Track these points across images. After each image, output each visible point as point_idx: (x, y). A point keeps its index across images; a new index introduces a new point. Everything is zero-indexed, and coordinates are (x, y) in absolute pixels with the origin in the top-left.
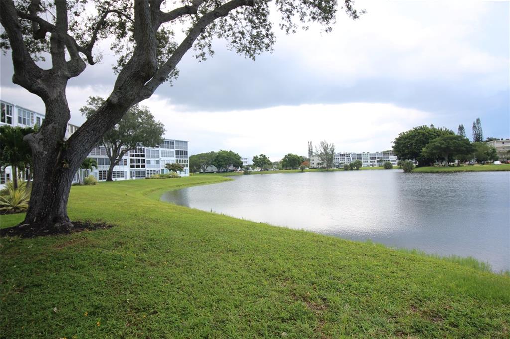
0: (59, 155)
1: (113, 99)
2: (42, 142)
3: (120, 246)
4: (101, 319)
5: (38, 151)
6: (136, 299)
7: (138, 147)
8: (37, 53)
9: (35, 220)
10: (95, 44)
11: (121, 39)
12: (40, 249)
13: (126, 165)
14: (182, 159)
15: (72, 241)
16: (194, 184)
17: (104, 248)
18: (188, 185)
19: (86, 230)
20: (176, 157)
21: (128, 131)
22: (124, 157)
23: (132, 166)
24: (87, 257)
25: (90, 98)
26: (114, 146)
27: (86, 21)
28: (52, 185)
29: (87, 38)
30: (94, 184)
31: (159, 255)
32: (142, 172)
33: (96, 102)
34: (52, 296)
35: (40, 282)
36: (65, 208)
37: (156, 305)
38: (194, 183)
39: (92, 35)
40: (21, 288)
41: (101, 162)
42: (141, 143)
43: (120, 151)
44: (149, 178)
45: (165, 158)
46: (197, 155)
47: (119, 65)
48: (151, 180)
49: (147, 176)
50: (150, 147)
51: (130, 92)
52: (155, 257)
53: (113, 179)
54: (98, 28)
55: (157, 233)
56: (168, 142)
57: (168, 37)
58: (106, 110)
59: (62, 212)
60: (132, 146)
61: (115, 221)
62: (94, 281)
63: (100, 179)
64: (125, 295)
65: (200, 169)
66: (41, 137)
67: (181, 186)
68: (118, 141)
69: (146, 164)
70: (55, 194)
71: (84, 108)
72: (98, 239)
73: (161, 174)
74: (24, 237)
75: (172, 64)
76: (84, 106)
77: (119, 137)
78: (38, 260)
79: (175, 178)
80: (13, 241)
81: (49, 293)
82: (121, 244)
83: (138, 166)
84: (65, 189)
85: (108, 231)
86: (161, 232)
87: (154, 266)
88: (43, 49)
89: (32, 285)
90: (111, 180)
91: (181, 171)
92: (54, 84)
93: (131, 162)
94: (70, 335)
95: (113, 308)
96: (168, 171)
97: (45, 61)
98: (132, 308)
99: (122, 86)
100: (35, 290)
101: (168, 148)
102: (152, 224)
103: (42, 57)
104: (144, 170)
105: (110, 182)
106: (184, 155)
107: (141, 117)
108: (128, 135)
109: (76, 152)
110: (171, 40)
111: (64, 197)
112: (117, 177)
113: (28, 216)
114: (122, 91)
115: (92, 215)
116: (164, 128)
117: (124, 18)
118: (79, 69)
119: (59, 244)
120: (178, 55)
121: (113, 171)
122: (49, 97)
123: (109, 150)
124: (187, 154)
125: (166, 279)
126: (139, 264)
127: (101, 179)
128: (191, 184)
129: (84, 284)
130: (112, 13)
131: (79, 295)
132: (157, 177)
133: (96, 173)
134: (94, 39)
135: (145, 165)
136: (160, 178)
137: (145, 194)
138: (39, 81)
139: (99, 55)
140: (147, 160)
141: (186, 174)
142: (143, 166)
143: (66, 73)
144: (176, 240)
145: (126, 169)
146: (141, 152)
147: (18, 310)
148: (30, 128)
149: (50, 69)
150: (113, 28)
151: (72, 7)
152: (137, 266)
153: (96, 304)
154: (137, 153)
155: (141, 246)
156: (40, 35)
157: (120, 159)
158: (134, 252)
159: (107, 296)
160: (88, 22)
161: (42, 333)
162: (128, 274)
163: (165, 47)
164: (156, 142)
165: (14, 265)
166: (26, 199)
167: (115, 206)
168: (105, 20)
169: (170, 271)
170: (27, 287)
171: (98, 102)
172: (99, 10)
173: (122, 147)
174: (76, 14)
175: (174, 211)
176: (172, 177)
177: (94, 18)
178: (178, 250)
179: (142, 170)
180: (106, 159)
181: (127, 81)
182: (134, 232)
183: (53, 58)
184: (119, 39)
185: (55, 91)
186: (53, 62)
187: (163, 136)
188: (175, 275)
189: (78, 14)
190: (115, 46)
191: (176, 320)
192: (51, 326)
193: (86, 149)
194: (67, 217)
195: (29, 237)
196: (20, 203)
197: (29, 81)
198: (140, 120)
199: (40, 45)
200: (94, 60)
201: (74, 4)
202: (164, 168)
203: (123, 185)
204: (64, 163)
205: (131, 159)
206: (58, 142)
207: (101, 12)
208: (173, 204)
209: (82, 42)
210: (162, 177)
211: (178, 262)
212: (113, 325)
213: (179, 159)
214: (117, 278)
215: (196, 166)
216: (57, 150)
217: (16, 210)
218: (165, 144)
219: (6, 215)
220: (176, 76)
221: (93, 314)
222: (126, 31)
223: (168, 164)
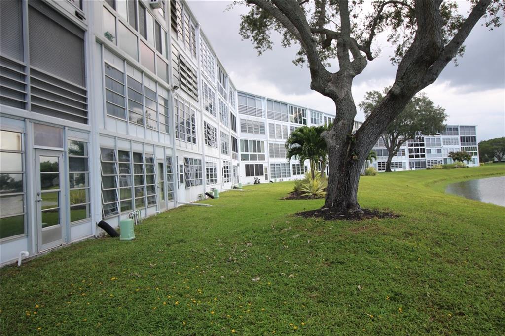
0: (349, 148)
1: (396, 90)
2: (334, 138)
3: (410, 237)
4: (403, 307)
5: (332, 145)
6: (436, 294)
7: (416, 136)
8: (325, 60)
9: (332, 206)
10: (373, 39)
11: (397, 28)
12: (339, 231)
13: (405, 155)
14: (469, 146)
15: (364, 226)
16: (487, 175)
17: (395, 237)
18: (478, 176)
19: (376, 218)
20: (462, 145)
21: (405, 120)
22: (402, 147)
23: (411, 156)
24: (380, 244)
25: (367, 93)
26: (391, 138)
27: (364, 20)
28: (344, 176)
29: (366, 36)
30: (374, 174)
31: (456, 252)
32: (422, 162)
33: (372, 96)
34: (354, 274)
35: (343, 260)
36: (356, 196)
37: (461, 306)
38: (488, 173)
39: (370, 32)
40: (329, 262)
41: (380, 153)
42: (419, 132)
43: (398, 141)
44: (430, 169)
45: (447, 146)
46: (489, 140)
47: (397, 54)
48: (432, 170)
49: (427, 166)
50: (430, 136)
51: (413, 80)
52: (451, 253)
53: (392, 170)
54: (375, 24)
55: (450, 227)
56: (451, 128)
57: (450, 12)
58: (388, 101)
59: (353, 200)
60: (409, 135)
61: (401, 211)
62: (390, 267)
63: (379, 170)
64: (424, 287)
65: (493, 157)
66: (334, 133)
67: (469, 177)
68: (395, 131)
69: (425, 153)
70: (347, 183)
71: (362, 104)
72: (388, 227)
73: (443, 164)
74: (326, 219)
75: (459, 41)
76: (362, 101)
77: (396, 128)
78: (338, 240)
79: (461, 167)
80: (318, 222)
81: (351, 271)
82: (411, 235)
83: (417, 156)
84: (355, 179)
85: (397, 220)
86: (455, 227)
87: (453, 263)
88: (329, 56)
89: (336, 261)
90: (390, 171)
91: (468, 161)
92: (342, 85)
93: (410, 153)
94: (375, 313)
95: (413, 298)
96: (452, 160)
97: (330, 66)
98: (433, 302)
99: (404, 76)
100: (340, 266)
101: (451, 135)
102: (441, 218)
103: (328, 64)
104: (424, 160)
105: (389, 173)
106: (471, 142)
107: (418, 104)
108: (405, 125)
109: (362, 145)
110: (454, 14)
111: (355, 186)
112: (396, 168)
113: (327, 201)
114: (404, 80)
115: (378, 204)
116: (445, 113)
117: (400, 6)
118: (362, 67)
119: (354, 228)
120: (467, 28)
121: (392, 161)
122: (338, 98)
123: (387, 141)
124: (475, 141)
125: (468, 279)
126: (435, 258)
127: (381, 170)
128: (482, 175)
129: (380, 268)
130: (388, 5)
131: (378, 278)
132: (440, 167)
133: (375, 164)
134: (372, 35)
135: (424, 155)
136: (443, 169)
137: (427, 185)
138: (330, 84)
139: (377, 49)
140: (427, 150)
141: (474, 163)
142: (423, 156)
143: (352, 72)
144: (474, 238)
145: (405, 159)
146: (420, 142)
147: (330, 281)
148: (322, 127)
149: (338, 72)
150: (389, 19)
151: (351, 11)
152: (432, 260)
153: (396, 291)
154: (416, 143)
155: (433, 239)
156: (326, 44)
157: (398, 150)
158: (426, 245)
159: (404, 285)
160: (366, 21)
161: (351, 306)
162: (423, 266)
163: (446, 24)
164: (436, 129)
165: (321, 242)
166: (321, 187)
167: (398, 196)
168: (381, 14)
169: (473, 272)
170: (333, 262)
171: (374, 96)
172: (374, 6)
173: (399, 137)
174: (355, 16)
175: (466, 205)
176: (458, 168)
177: (371, 15)
178: (478, 249)
179: (421, 161)
180: (384, 150)
181: (410, 69)
182: (423, 224)
183: (339, 62)
184: (395, 29)
185: (343, 91)
186: (340, 65)
187: (444, 123)
188: (480, 277)
189: (356, 16)
190: (392, 37)
191: (490, 329)
192: (357, 301)
193: (371, 141)
194: (358, 205)
195: (329, 220)
196: (317, 191)
197: (322, 85)
198: (418, 108)
199: (327, 53)
200: (373, 55)
201: (352, 7)
202: (447, 157)
203: (402, 176)
204: (353, 155)
205: (409, 149)
206: (347, 136)
207: (377, 7)
208: (462, 198)
209: (362, 41)
210: (446, 167)
211: (481, 262)
212: (416, 315)
213: (464, 146)
214: (412, 269)
215: (488, 154)
216: (347, 144)
217: (315, 196)
218: (447, 131)
219: (308, 200)
220: (462, 53)
221: (394, 299)
222: (403, 18)
223: (452, 153)
